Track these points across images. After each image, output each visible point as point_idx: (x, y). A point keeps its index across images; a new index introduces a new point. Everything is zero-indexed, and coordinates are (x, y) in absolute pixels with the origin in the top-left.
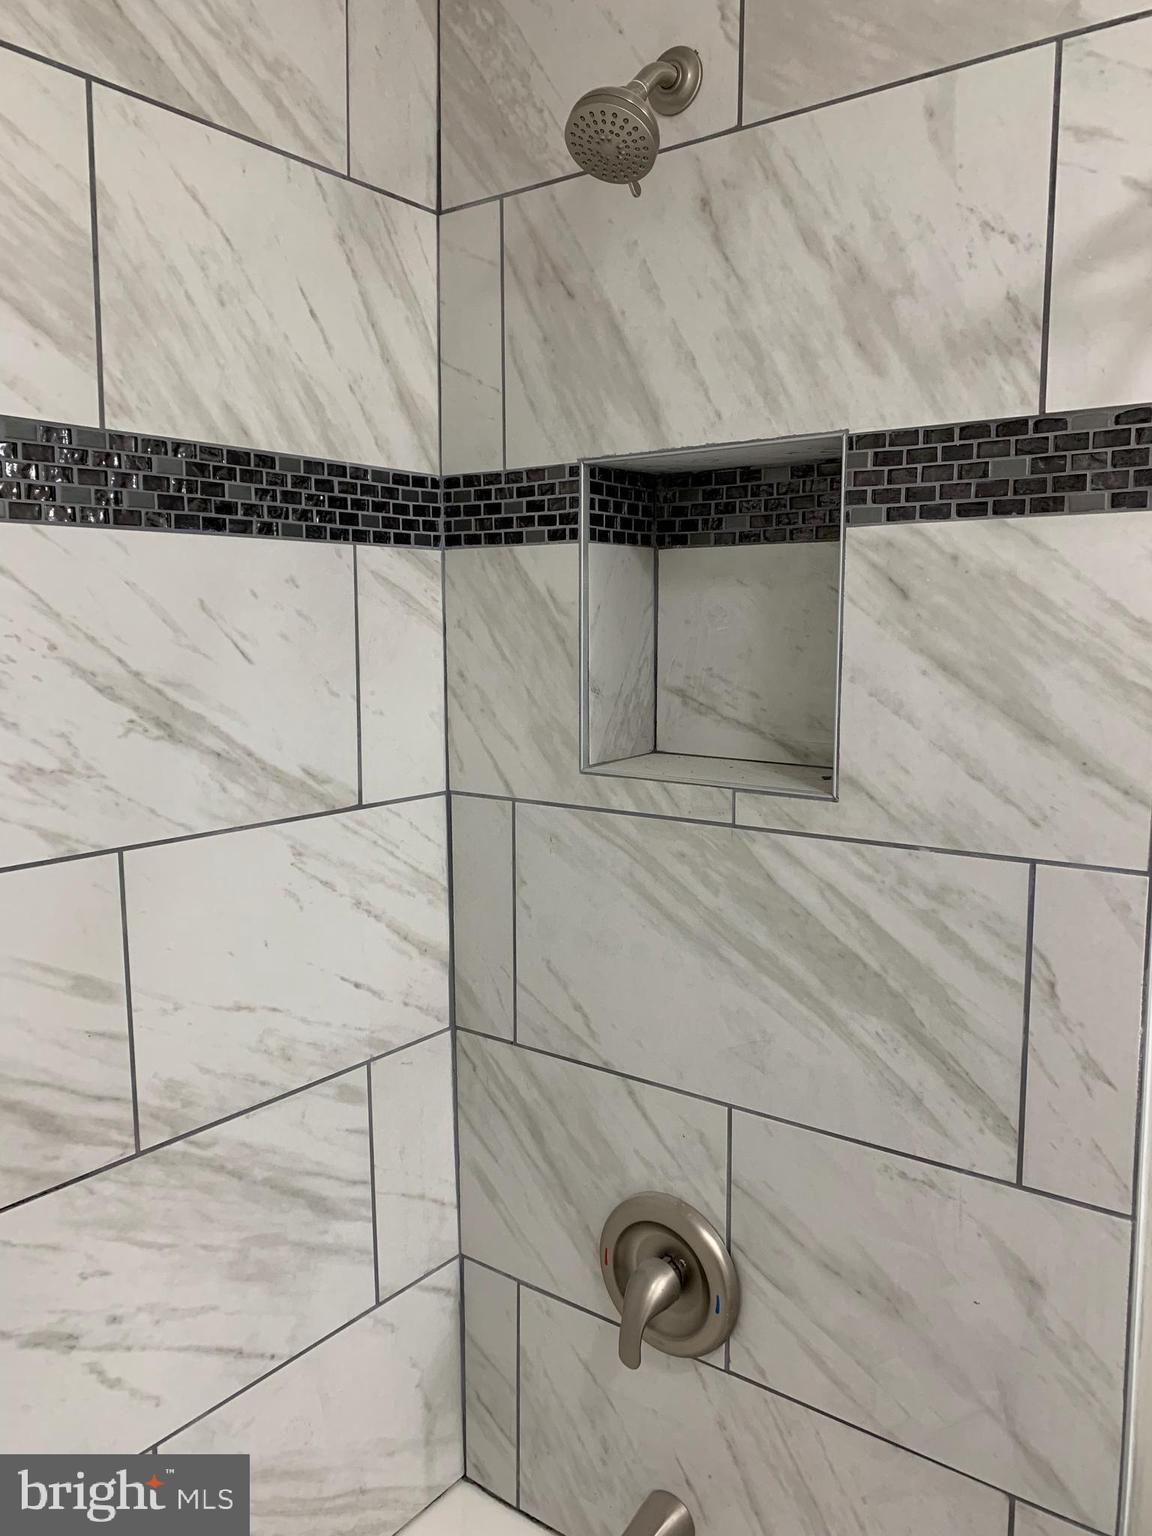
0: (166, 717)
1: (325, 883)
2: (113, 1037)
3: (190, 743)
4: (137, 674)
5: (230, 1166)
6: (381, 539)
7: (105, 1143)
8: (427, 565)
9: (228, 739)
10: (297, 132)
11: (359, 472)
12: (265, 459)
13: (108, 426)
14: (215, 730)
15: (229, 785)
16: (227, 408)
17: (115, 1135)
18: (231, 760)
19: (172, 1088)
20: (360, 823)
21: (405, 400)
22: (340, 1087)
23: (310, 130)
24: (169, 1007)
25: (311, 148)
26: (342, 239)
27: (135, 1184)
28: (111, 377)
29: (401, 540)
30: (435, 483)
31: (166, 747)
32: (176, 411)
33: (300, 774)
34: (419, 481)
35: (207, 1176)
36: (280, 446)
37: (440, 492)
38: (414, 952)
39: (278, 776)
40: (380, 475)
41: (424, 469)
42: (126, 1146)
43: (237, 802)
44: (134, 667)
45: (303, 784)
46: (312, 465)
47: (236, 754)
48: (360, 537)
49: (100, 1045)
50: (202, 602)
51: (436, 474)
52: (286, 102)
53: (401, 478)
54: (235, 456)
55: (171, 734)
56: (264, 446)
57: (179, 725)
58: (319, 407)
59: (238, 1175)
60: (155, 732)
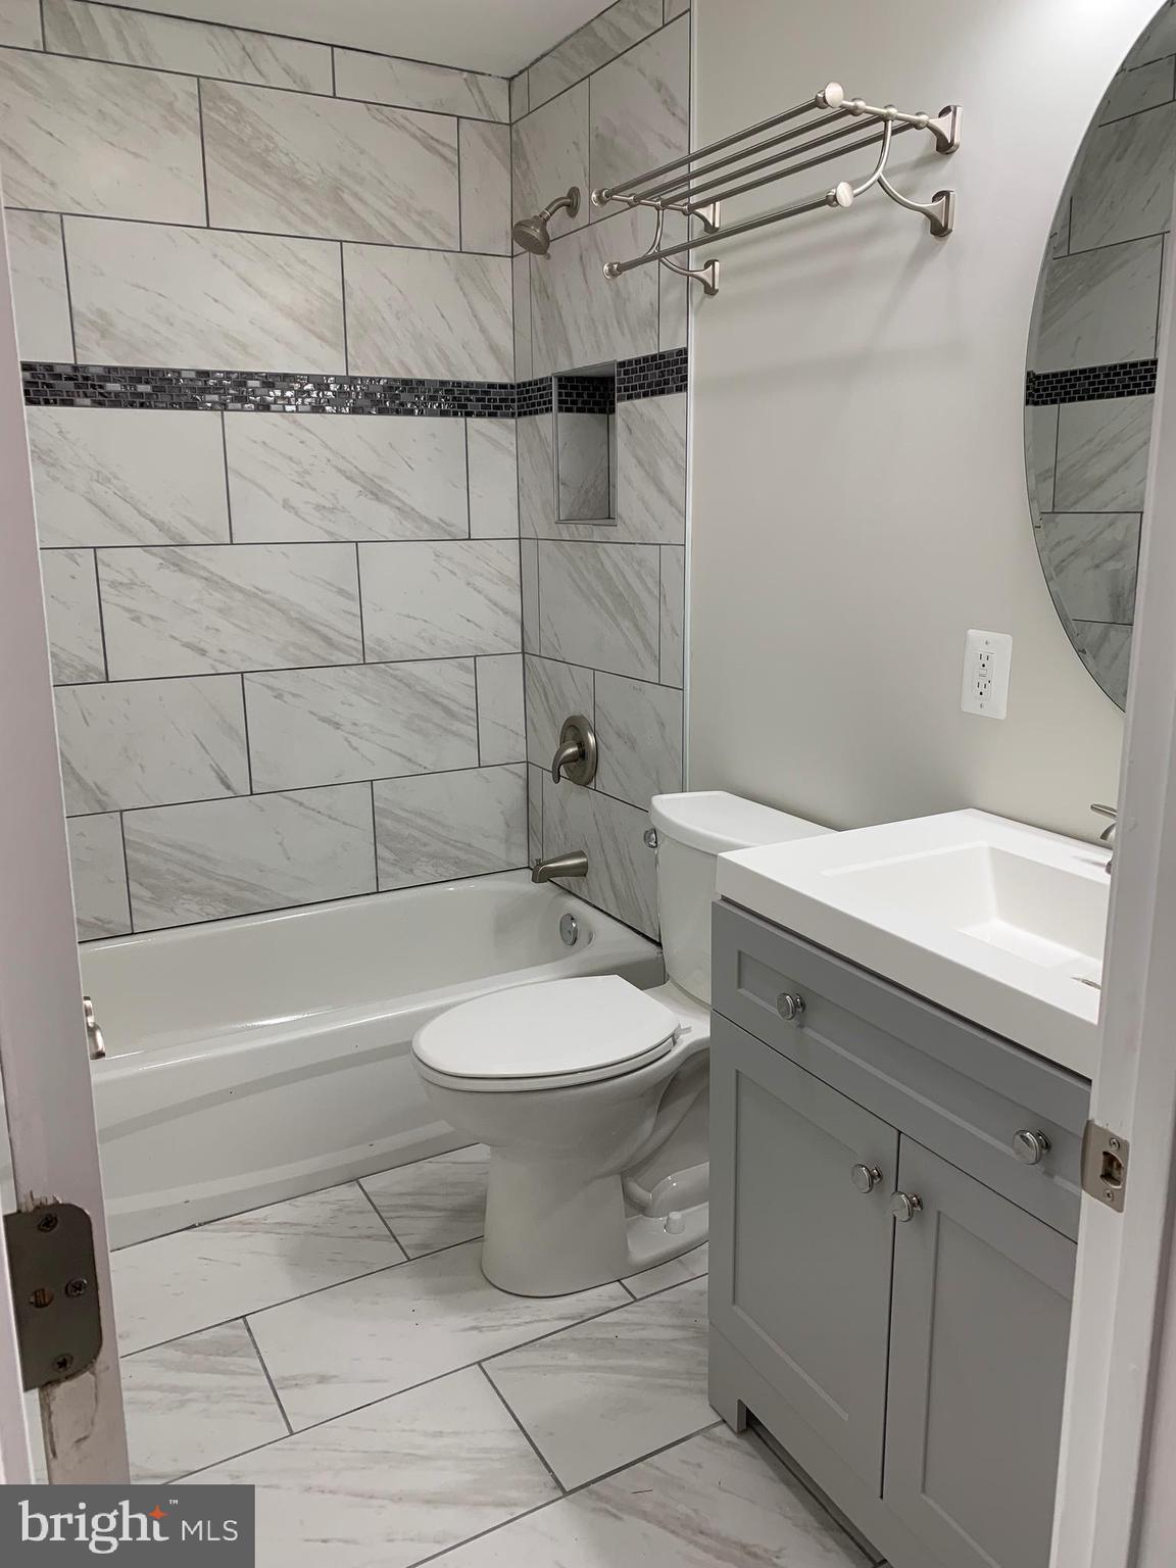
0: (375, 491)
1: (451, 572)
2: (354, 615)
3: (386, 502)
4: (362, 473)
5: (405, 681)
6: (479, 415)
7: (352, 656)
8: (507, 427)
9: (403, 502)
10: (433, 238)
11: (468, 384)
12: (421, 382)
13: (350, 374)
14: (397, 497)
15: (404, 522)
16: (402, 363)
17: (355, 653)
18: (404, 511)
19: (379, 642)
20: (470, 547)
21: (494, 349)
22: (459, 664)
23: (440, 236)
24: (378, 609)
25: (440, 243)
26: (457, 280)
27: (364, 675)
28: (351, 355)
29: (491, 415)
30: (512, 387)
31: (375, 503)
32: (378, 365)
33: (437, 521)
34: (503, 386)
35: (395, 682)
36: (427, 376)
37: (515, 391)
38: (501, 613)
39: (426, 520)
40: (479, 385)
41: (505, 380)
42: (359, 659)
43: (408, 529)
44: (363, 470)
45: (439, 525)
46: (443, 383)
47: (407, 509)
48: (469, 414)
49: (350, 617)
50: (390, 444)
51: (513, 382)
52: (429, 227)
53: (491, 386)
54: (406, 382)
55: (377, 498)
56: (419, 377)
57: (381, 495)
58: (446, 357)
59: (409, 686)
60: (370, 496)
